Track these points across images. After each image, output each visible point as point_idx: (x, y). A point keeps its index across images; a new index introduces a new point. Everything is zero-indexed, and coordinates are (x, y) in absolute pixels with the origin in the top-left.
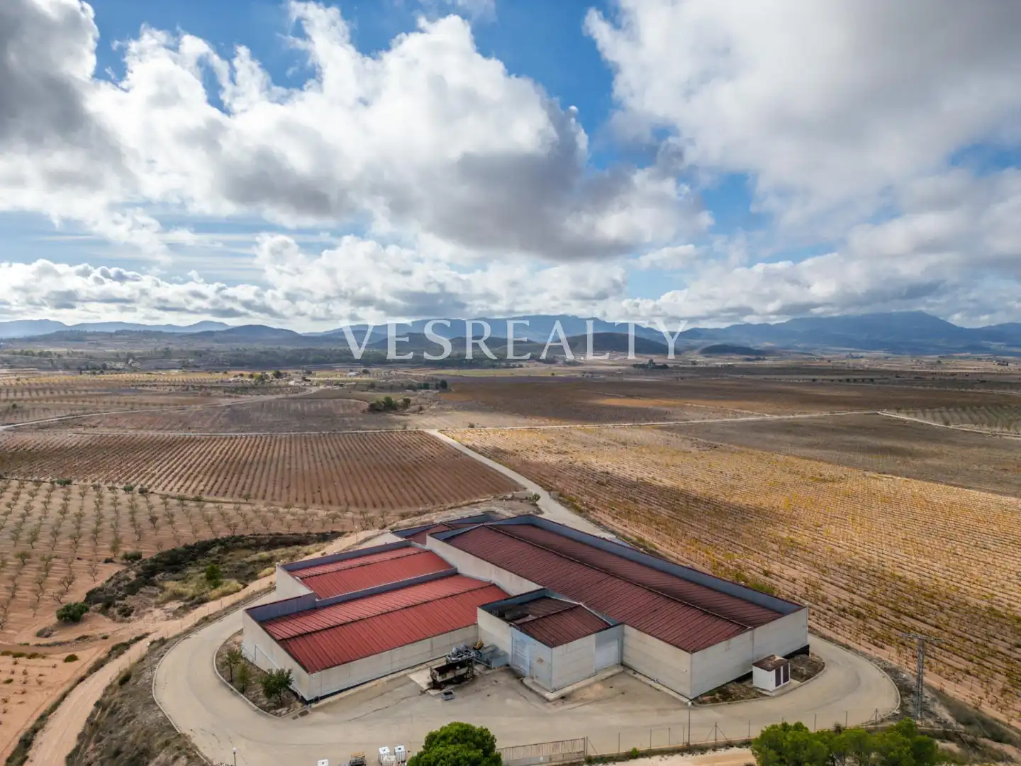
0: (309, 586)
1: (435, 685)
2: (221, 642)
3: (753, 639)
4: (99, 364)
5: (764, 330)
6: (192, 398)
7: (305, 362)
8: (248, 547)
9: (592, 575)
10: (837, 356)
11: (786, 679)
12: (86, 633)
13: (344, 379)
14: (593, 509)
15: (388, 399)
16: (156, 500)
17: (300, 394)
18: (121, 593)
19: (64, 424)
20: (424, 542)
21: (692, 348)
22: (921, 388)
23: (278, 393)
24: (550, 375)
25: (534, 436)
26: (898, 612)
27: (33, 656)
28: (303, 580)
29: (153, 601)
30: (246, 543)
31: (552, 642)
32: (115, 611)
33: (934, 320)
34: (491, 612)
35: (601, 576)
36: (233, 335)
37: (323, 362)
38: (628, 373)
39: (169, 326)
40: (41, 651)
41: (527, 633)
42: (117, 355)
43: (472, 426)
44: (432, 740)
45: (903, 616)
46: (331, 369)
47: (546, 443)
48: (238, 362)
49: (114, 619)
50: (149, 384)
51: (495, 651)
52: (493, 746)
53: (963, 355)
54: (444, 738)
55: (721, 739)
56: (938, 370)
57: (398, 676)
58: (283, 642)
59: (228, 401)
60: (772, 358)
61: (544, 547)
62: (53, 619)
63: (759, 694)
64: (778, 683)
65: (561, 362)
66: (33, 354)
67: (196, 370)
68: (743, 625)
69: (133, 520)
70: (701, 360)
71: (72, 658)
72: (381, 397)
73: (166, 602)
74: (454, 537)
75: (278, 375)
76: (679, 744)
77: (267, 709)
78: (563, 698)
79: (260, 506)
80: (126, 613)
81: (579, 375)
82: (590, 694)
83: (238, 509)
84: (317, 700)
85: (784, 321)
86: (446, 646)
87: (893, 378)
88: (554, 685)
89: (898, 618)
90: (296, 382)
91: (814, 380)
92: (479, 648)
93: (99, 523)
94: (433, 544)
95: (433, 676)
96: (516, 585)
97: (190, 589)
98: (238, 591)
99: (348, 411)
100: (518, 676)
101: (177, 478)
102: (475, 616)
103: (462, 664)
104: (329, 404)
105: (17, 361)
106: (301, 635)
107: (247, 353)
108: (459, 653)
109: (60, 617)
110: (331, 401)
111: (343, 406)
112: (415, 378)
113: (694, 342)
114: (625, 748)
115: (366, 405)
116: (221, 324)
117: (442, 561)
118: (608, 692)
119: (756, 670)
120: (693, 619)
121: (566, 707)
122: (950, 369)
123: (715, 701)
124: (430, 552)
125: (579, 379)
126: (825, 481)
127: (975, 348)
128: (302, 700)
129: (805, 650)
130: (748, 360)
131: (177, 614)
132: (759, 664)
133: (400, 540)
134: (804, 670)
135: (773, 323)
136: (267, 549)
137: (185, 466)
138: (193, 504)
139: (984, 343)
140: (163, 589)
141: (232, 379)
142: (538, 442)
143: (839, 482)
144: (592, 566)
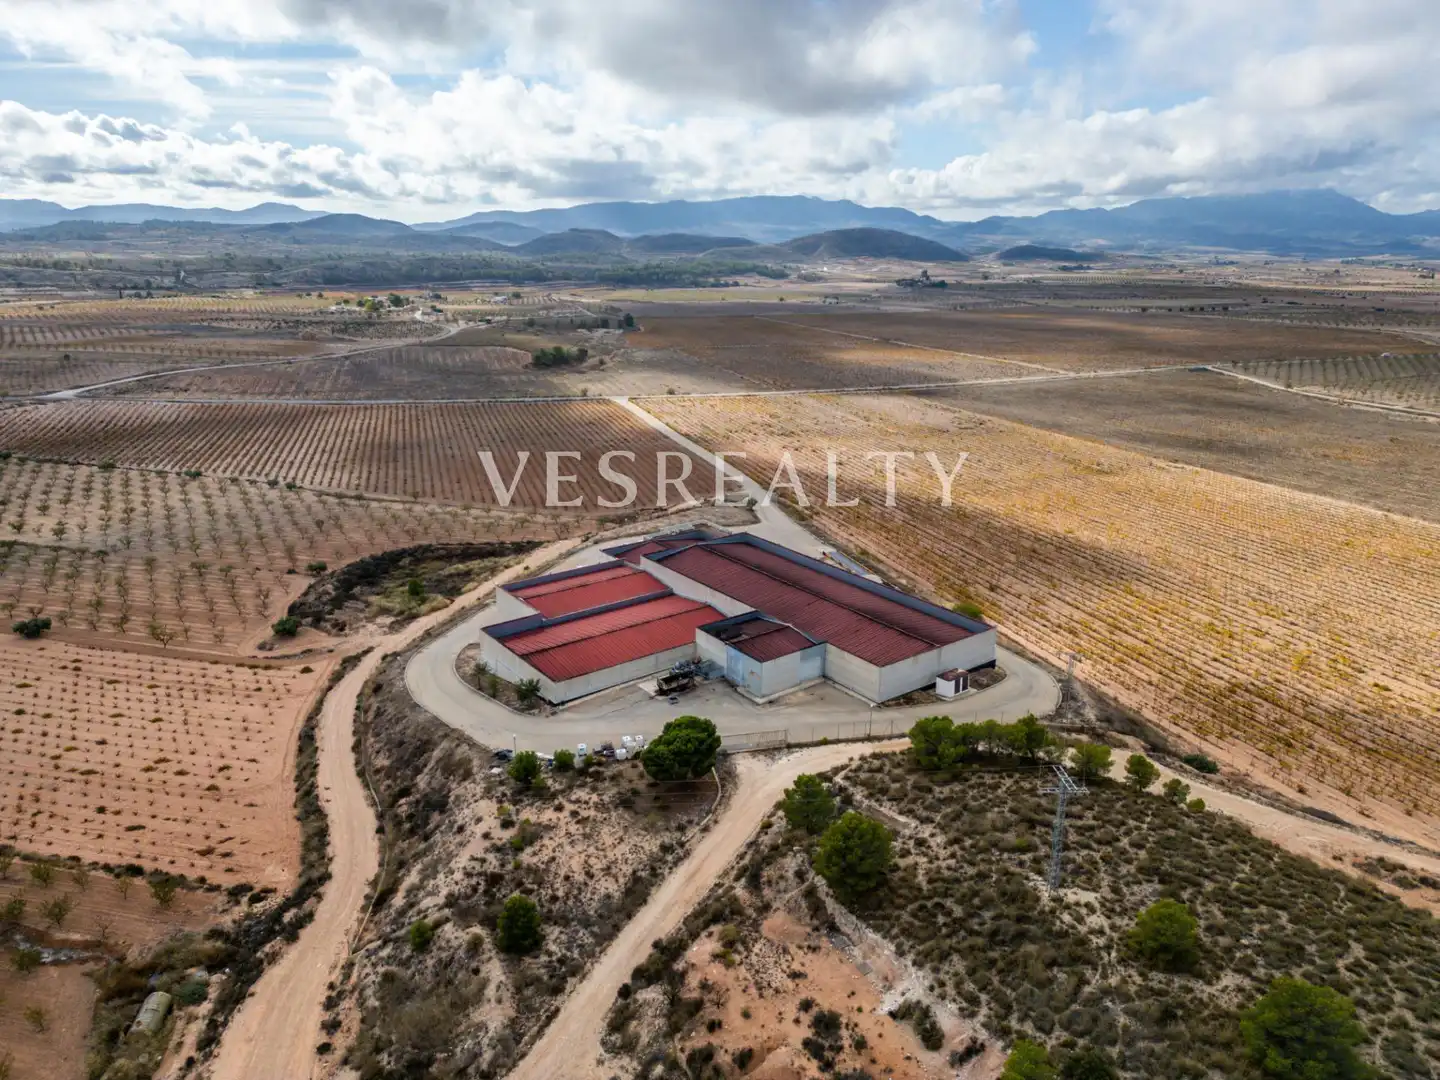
0: (534, 606)
1: (661, 692)
2: (455, 656)
3: (940, 655)
4: (140, 280)
5: (1096, 218)
6: (290, 342)
7: (429, 278)
8: (439, 558)
9: (803, 597)
10: (1196, 262)
11: (965, 688)
12: (309, 646)
13: (487, 307)
14: (817, 514)
15: (558, 350)
16: (309, 497)
17: (436, 338)
18: (328, 608)
19: (146, 386)
20: (638, 563)
21: (987, 251)
22: (1287, 322)
23: (405, 335)
24: (776, 301)
25: (752, 406)
26: (1115, 628)
27: (267, 668)
28: (527, 600)
29: (362, 615)
30: (436, 554)
31: (762, 658)
32: (328, 626)
33: (1349, 203)
34: (707, 632)
35: (812, 598)
36: (319, 231)
37: (454, 278)
38: (886, 296)
39: (217, 211)
40: (273, 663)
41: (741, 650)
42: (159, 263)
43: (671, 392)
44: (668, 727)
45: (1117, 632)
46: (466, 288)
47: (767, 419)
48: (333, 278)
49: (329, 633)
50: (224, 316)
51: (712, 665)
52: (714, 732)
53: (1379, 258)
54: (679, 725)
55: (896, 732)
56: (1332, 287)
57: (630, 685)
58: (524, 657)
59: (341, 349)
60: (1100, 265)
61: (760, 569)
62: (269, 632)
63: (939, 699)
64: (957, 690)
65: (794, 276)
66: (45, 266)
67: (276, 289)
68: (933, 642)
69: (295, 523)
70: (996, 269)
71: (307, 670)
72: (547, 343)
73: (376, 616)
74: (666, 558)
75: (397, 302)
76: (861, 734)
77: (521, 711)
78: (771, 702)
79: (433, 506)
80: (340, 627)
81: (818, 301)
82: (794, 699)
83: (410, 510)
84: (563, 703)
85: (1127, 204)
86: (669, 661)
87: (1257, 304)
88: (764, 692)
89: (1112, 633)
90: (424, 314)
91: (1144, 309)
92: (698, 662)
93: (259, 527)
94: (647, 565)
95: (659, 685)
96: (732, 608)
97: (396, 603)
98: (447, 606)
99: (506, 366)
100: (733, 685)
101: (321, 468)
102: (694, 637)
103: (685, 676)
104: (477, 354)
105: (25, 275)
106: (538, 652)
107: (346, 264)
108: (681, 666)
109: (277, 632)
110: (481, 350)
111: (499, 359)
112: (588, 307)
113: (991, 239)
114: (819, 738)
115: (529, 358)
116: (294, 209)
117: (657, 581)
118: (810, 698)
119: (940, 682)
120: (891, 637)
121: (773, 709)
122: (1347, 284)
123: (898, 704)
124: (644, 572)
125: (817, 308)
126: (1101, 472)
127: (1398, 247)
128: (550, 703)
129: (992, 664)
130: (1065, 269)
131: (393, 628)
132: (944, 676)
133: (612, 559)
134: (984, 680)
135: (1108, 208)
136: (462, 561)
137: (324, 451)
138: (353, 502)
139: (1415, 238)
140: (368, 604)
141: (333, 308)
142: (757, 418)
143: (1117, 474)
144: (805, 589)
